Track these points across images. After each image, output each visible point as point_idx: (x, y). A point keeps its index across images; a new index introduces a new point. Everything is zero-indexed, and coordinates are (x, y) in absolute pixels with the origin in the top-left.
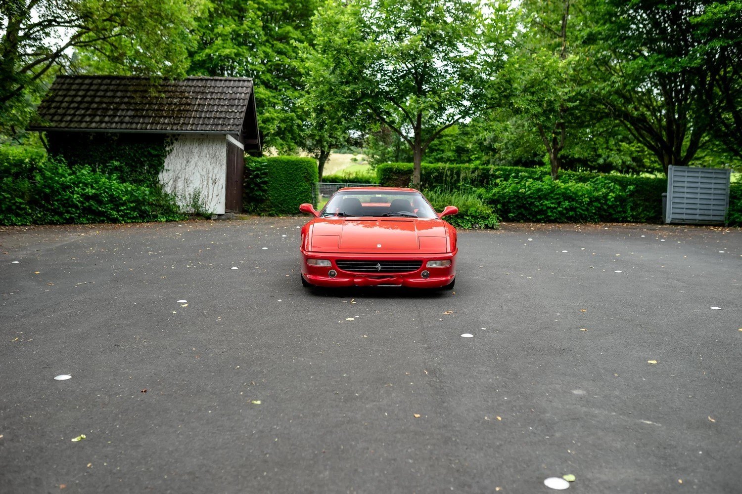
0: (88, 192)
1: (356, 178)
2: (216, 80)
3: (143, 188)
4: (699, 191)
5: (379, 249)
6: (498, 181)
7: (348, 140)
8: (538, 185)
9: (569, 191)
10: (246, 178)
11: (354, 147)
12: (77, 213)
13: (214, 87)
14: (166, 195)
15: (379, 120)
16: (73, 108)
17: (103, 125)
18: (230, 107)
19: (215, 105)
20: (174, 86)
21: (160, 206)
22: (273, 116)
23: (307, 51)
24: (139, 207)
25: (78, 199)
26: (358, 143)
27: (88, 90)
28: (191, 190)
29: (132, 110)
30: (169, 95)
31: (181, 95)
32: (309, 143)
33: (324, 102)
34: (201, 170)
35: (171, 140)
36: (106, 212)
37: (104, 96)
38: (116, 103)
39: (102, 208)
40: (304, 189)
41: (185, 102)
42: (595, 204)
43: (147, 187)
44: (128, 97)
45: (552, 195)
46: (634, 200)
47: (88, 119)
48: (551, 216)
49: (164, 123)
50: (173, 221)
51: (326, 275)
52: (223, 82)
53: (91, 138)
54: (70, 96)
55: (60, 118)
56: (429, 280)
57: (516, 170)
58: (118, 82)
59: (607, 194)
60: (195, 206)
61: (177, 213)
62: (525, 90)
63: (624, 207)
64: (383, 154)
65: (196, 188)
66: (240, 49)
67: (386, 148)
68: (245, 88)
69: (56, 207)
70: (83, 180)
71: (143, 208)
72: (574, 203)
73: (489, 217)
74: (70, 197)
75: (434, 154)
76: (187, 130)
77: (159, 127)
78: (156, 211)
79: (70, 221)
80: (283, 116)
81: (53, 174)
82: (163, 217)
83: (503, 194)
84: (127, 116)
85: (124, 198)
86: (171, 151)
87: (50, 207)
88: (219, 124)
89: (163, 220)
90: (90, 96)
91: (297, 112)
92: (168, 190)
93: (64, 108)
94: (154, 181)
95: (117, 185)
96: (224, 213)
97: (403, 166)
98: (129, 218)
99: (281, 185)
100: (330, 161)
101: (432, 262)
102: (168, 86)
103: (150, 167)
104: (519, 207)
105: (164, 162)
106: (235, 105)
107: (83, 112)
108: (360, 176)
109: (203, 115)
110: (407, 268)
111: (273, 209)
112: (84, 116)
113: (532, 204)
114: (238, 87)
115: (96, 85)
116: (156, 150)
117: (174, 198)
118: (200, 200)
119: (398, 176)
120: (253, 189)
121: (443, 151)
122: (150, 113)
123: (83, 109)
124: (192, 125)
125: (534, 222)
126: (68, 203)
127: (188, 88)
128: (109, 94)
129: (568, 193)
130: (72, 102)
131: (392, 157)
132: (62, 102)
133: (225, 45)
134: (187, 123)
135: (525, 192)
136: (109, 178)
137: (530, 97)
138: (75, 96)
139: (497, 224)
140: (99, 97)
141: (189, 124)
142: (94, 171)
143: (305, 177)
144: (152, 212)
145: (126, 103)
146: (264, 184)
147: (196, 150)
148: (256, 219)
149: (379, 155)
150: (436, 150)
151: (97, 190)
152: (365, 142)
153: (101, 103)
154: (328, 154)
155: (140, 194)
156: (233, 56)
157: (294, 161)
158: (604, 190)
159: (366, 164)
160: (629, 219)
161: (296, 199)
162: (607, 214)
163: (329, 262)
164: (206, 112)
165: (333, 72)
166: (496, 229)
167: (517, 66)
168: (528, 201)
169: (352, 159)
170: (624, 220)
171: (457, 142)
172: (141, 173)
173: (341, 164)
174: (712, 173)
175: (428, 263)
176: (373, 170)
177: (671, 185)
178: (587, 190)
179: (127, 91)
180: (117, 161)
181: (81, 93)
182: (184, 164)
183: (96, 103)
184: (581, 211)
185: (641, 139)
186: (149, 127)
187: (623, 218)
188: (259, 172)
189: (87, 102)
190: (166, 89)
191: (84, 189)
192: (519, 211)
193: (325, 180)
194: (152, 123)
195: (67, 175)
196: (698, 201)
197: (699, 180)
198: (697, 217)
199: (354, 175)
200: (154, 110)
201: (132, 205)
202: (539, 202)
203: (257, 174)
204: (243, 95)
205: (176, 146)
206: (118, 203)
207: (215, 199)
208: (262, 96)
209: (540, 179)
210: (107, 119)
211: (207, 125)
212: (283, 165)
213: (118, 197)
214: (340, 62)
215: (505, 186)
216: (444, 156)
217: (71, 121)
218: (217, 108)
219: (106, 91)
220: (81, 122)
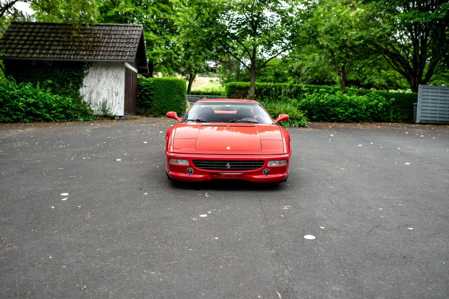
0: (29, 101)
1: (212, 92)
2: (118, 26)
3: (67, 98)
4: (438, 101)
5: (228, 150)
6: (306, 94)
7: (207, 68)
8: (332, 97)
9: (353, 102)
10: (139, 92)
11: (211, 73)
12: (22, 115)
13: (117, 31)
14: (85, 103)
15: (227, 53)
16: (22, 44)
17: (42, 56)
18: (127, 44)
19: (117, 42)
20: (90, 30)
21: (80, 110)
22: (159, 52)
23: (178, 5)
24: (65, 111)
25: (22, 106)
26: (213, 70)
27: (32, 32)
28: (101, 100)
29: (61, 46)
30: (86, 35)
31: (95, 35)
32: (182, 69)
33: (190, 40)
34: (107, 87)
35: (88, 66)
36: (42, 115)
37: (43, 36)
38: (51, 41)
39: (39, 112)
40: (177, 99)
41: (97, 40)
42: (370, 110)
43: (71, 97)
44: (59, 37)
45: (342, 104)
46: (394, 108)
47: (31, 51)
48: (341, 118)
49: (83, 55)
50: (88, 120)
51: (185, 172)
52: (123, 27)
53: (34, 64)
54: (20, 36)
55: (12, 50)
56: (269, 176)
57: (317, 87)
58: (52, 27)
59: (378, 104)
60: (104, 110)
61: (91, 115)
62: (327, 33)
63: (388, 112)
64: (229, 77)
65: (104, 98)
66: (137, 8)
67: (231, 73)
68: (137, 32)
69: (7, 111)
70: (26, 93)
71: (68, 112)
72: (356, 109)
73: (301, 119)
74: (17, 104)
76: (98, 59)
77: (79, 57)
78: (77, 114)
79: (17, 121)
80: (165, 52)
81: (5, 88)
82: (81, 118)
83: (309, 103)
84: (58, 49)
85: (54, 105)
86: (88, 73)
87: (3, 111)
88: (119, 55)
89: (82, 120)
90: (33, 36)
91: (174, 49)
92: (86, 99)
93: (15, 44)
94: (76, 94)
95: (50, 96)
96: (123, 115)
97: (243, 84)
98: (58, 119)
99: (162, 96)
100: (196, 82)
101: (272, 162)
102: (86, 30)
103: (73, 84)
104: (319, 112)
105: (83, 81)
106: (130, 43)
107: (28, 47)
108: (214, 91)
109: (109, 49)
110: (251, 167)
111: (157, 112)
112: (28, 49)
113: (328, 110)
114: (133, 31)
115: (37, 28)
116: (77, 73)
117: (89, 105)
118: (107, 106)
119: (239, 91)
120: (143, 99)
121: (266, 75)
122: (74, 48)
123: (28, 45)
124: (101, 56)
125: (329, 122)
126: (15, 108)
127: (99, 32)
128: (46, 35)
129: (352, 103)
130: (21, 40)
131: (235, 79)
132: (14, 40)
133: (127, 6)
134: (98, 54)
135: (324, 102)
136: (45, 92)
137: (330, 37)
138: (23, 36)
139: (307, 124)
140: (39, 36)
141: (99, 55)
142: (34, 86)
143: (178, 91)
144: (74, 114)
145: (57, 41)
146: (151, 96)
147: (104, 73)
148: (145, 119)
149: (226, 78)
150: (262, 75)
151: (36, 99)
152: (218, 69)
153: (40, 41)
154: (195, 76)
155: (65, 102)
156: (132, 12)
157: (170, 81)
158: (376, 101)
159: (218, 84)
160: (391, 120)
161: (172, 106)
162: (378, 117)
163: (187, 161)
164: (111, 47)
165: (196, 19)
166: (307, 127)
167: (322, 15)
168: (325, 108)
169: (210, 81)
170: (389, 121)
171: (275, 69)
172: (67, 88)
173: (203, 83)
175: (269, 162)
176: (223, 87)
177: (420, 97)
178: (364, 101)
179: (58, 33)
180: (51, 80)
181: (27, 34)
182: (96, 83)
183: (37, 41)
184: (361, 115)
185: (396, 67)
186: (72, 57)
187: (387, 119)
188: (147, 88)
189: (31, 40)
190: (85, 31)
191: (26, 99)
192: (319, 115)
193: (193, 93)
194: (74, 55)
195: (15, 89)
196: (438, 109)
197: (439, 94)
198: (437, 119)
199: (211, 90)
200: (76, 46)
201: (60, 110)
202: (333, 108)
203: (146, 89)
204: (136, 36)
205: (91, 70)
206: (50, 108)
207: (117, 106)
208: (152, 39)
209: (333, 93)
210: (44, 51)
211: (111, 56)
212: (164, 83)
213: (50, 104)
214: (200, 13)
215: (311, 98)
216: (267, 78)
217: (20, 53)
218: (119, 45)
219: (44, 33)
220: (26, 53)
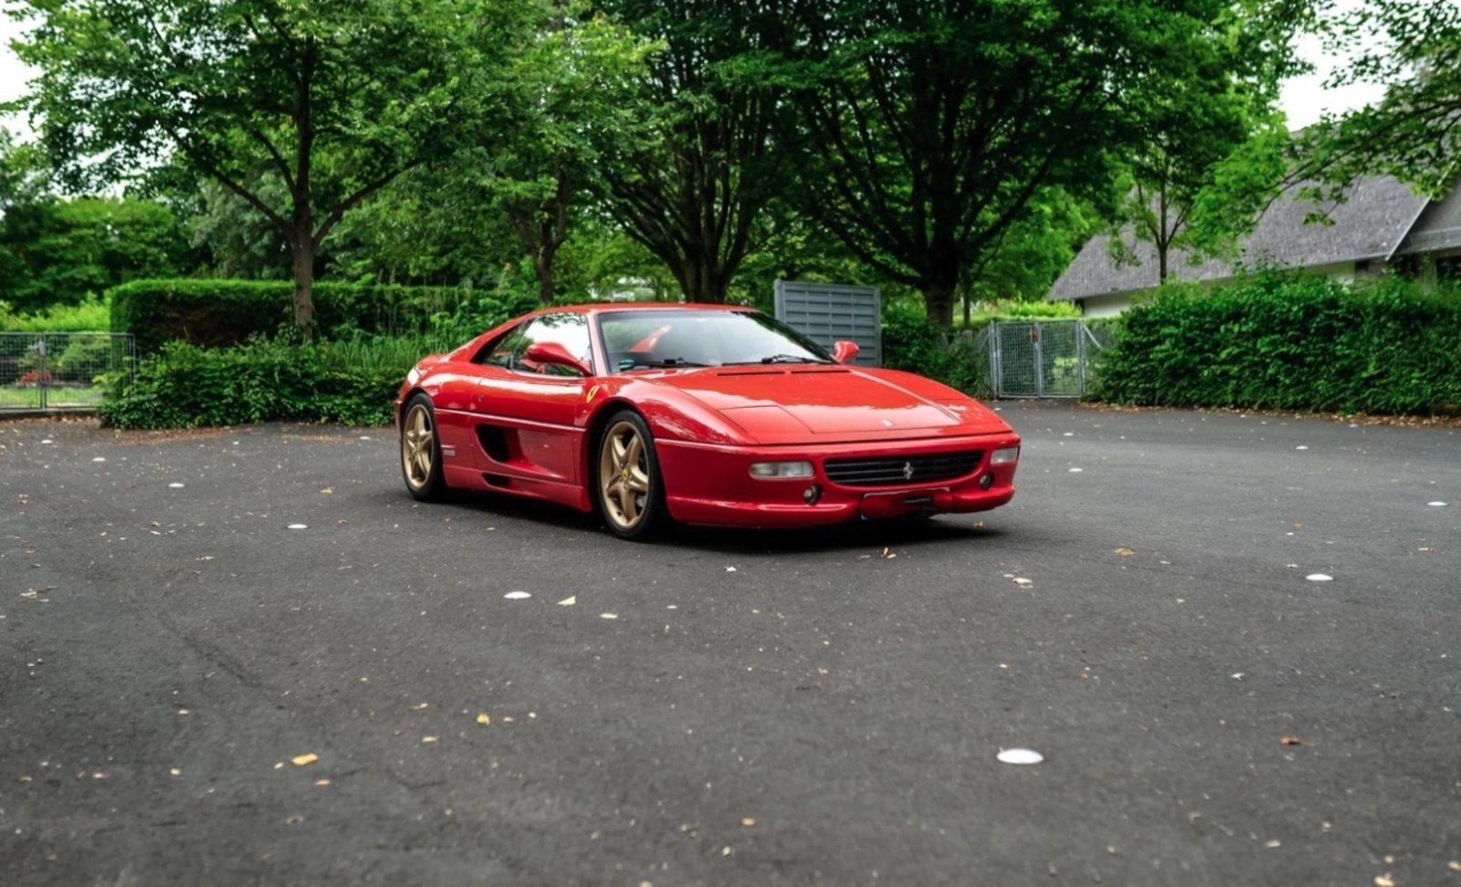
5: (890, 429)
75: (52, 270)
119: (179, 312)
163: (806, 467)
174: (849, 294)
175: (993, 454)
185: (640, 233)
197: (830, 309)
